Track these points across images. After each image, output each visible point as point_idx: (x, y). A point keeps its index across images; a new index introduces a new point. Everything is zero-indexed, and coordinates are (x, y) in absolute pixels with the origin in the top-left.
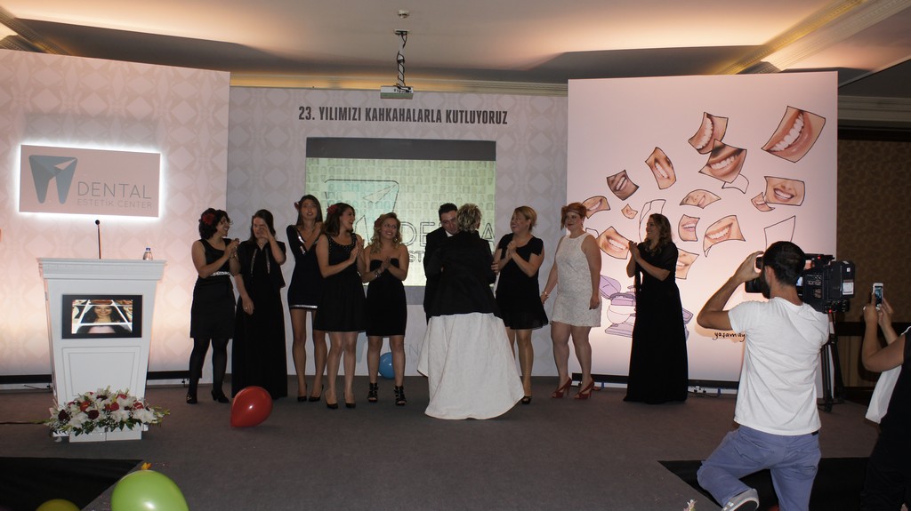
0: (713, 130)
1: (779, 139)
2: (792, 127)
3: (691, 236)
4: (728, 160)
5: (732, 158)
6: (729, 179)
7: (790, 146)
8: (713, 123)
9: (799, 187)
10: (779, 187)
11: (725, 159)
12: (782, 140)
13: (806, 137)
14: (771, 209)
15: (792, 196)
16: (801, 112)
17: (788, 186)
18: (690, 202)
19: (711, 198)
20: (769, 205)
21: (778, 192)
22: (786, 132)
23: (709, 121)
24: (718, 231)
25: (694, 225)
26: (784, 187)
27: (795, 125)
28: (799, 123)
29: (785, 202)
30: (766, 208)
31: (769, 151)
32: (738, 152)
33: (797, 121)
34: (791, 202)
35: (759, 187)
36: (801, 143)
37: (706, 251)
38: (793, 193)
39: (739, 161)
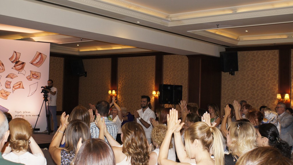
0: (16, 56)
1: (34, 60)
2: (38, 57)
3: (9, 87)
4: (20, 65)
5: (21, 65)
6: (20, 71)
7: (37, 63)
8: (16, 54)
9: (39, 74)
10: (34, 74)
11: (19, 65)
12: (35, 61)
13: (41, 60)
14: (31, 80)
15: (37, 77)
16: (40, 53)
17: (36, 74)
18: (9, 77)
19: (15, 76)
20: (31, 79)
21: (34, 75)
22: (36, 59)
23: (15, 53)
24: (17, 86)
25: (10, 84)
26: (35, 74)
27: (39, 57)
28: (40, 57)
29: (35, 78)
30: (30, 80)
31: (31, 63)
32: (23, 63)
33: (39, 56)
34: (37, 78)
35: (28, 74)
36: (40, 62)
37: (13, 91)
38: (37, 76)
39: (23, 66)
